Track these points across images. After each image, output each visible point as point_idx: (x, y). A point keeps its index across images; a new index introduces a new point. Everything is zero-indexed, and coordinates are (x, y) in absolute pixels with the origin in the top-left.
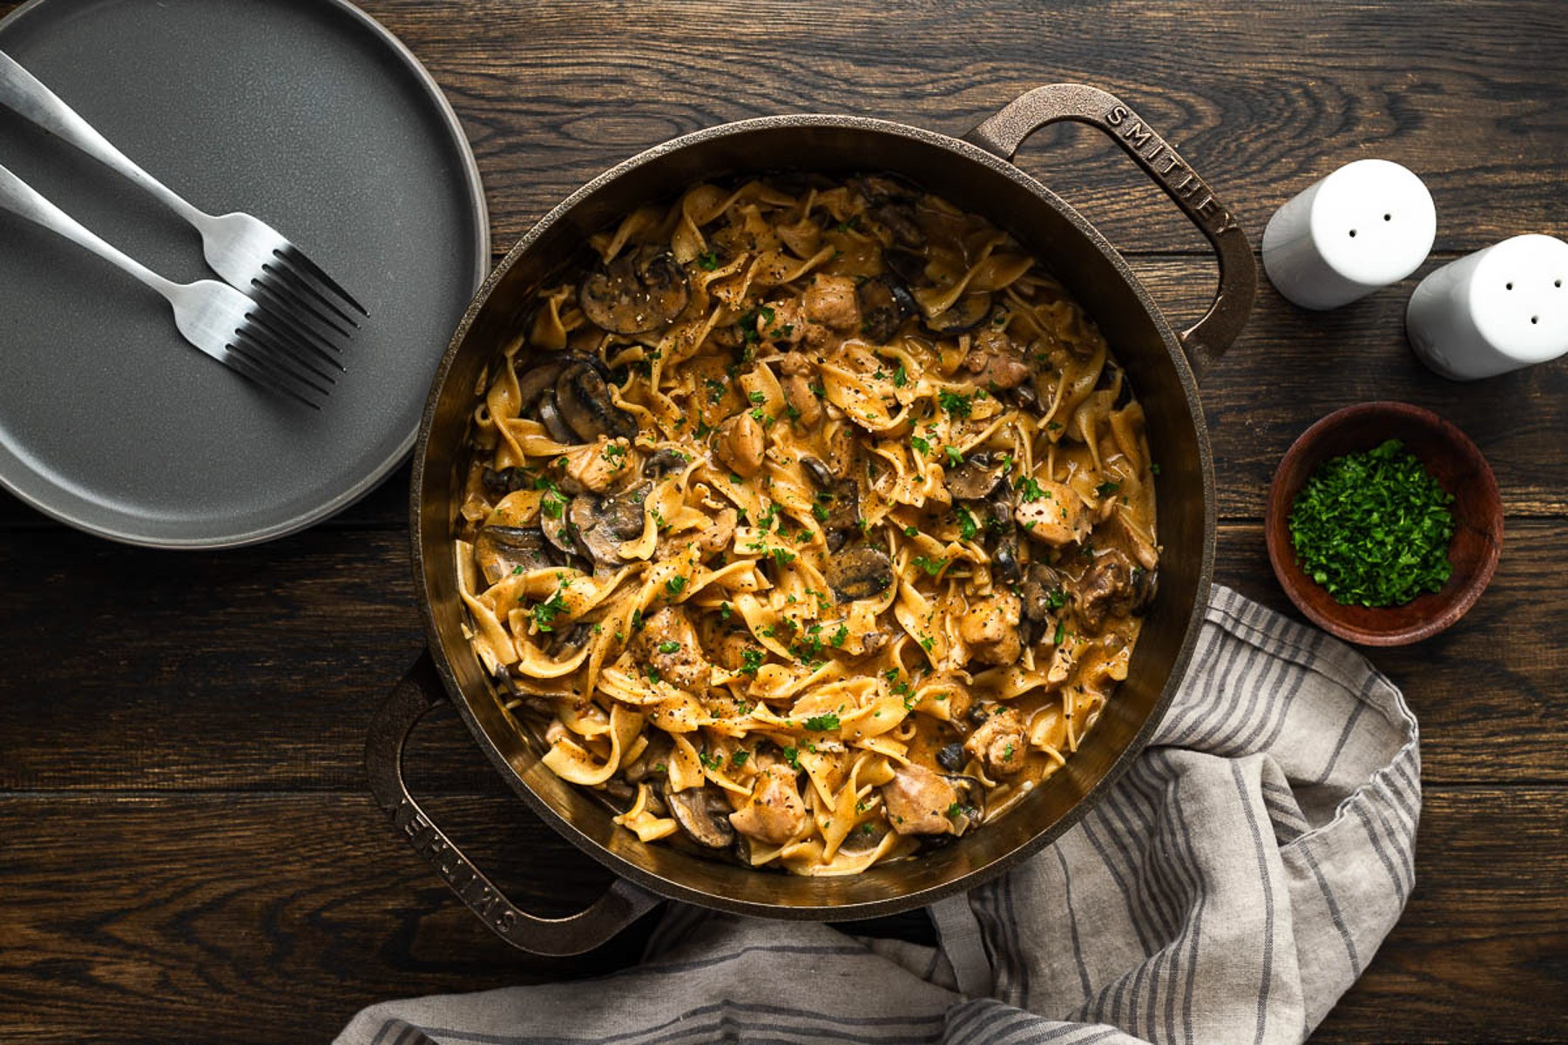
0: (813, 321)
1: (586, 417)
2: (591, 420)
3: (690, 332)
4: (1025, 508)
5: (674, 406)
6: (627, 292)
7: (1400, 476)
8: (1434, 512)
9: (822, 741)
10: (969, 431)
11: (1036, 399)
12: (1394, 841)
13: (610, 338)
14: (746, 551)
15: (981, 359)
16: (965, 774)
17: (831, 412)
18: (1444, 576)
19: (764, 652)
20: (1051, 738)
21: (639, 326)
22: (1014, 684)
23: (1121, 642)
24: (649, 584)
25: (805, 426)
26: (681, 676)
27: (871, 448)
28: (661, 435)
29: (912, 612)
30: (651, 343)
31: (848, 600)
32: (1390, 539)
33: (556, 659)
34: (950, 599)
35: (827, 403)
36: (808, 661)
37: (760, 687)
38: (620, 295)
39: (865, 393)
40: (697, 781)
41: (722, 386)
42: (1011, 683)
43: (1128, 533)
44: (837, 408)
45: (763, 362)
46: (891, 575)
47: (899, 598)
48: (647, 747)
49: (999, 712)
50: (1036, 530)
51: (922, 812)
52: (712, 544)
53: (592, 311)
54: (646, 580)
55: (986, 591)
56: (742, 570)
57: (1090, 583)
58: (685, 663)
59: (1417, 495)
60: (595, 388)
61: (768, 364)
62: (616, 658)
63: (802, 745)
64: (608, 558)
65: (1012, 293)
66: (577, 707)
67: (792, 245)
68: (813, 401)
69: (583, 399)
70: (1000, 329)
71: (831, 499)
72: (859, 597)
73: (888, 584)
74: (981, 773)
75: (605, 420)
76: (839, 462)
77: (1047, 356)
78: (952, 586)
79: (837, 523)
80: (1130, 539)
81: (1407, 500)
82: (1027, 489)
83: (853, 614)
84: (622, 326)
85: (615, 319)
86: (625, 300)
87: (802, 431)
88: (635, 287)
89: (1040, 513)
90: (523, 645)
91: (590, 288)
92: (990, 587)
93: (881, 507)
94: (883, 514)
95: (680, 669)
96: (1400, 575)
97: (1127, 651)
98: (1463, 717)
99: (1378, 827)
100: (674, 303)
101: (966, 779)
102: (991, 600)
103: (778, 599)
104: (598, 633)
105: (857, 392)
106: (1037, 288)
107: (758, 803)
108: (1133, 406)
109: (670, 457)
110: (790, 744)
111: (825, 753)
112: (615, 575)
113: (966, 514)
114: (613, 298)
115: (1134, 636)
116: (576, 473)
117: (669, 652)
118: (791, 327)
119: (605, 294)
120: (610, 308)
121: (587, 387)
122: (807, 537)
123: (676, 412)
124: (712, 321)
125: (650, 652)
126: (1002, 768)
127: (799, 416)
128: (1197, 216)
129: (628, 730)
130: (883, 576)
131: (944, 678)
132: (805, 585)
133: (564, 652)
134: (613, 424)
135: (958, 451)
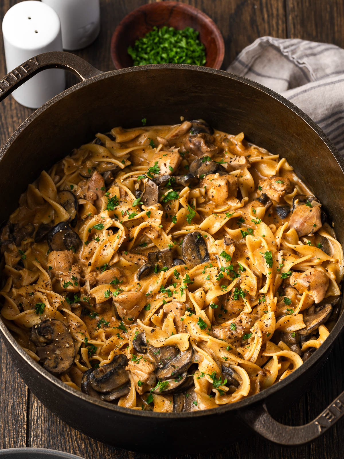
0: (70, 269)
1: (115, 377)
2: (118, 375)
3: (74, 325)
4: (162, 172)
5: (111, 339)
6: (54, 351)
7: (145, 46)
8: (162, 33)
9: (278, 261)
10: (125, 199)
11: (110, 171)
12: (315, 47)
13: (77, 361)
14: (185, 296)
15: (91, 194)
16: (291, 203)
17: (115, 260)
18: (191, 30)
19: (234, 289)
20: (272, 167)
21: (71, 346)
22: (247, 180)
23: (226, 140)
24: (201, 336)
25: (121, 277)
26: (247, 323)
27: (134, 241)
28: (126, 346)
29: (214, 223)
30: (79, 345)
31: (208, 255)
32: (175, 50)
33: (241, 382)
34: (207, 210)
35: (111, 263)
36: (238, 275)
37: (252, 290)
38: (56, 354)
39: (106, 242)
40: (300, 317)
41: (101, 320)
42: (247, 181)
43: (174, 136)
44: (113, 257)
45: (90, 292)
46: (196, 233)
47: (207, 230)
48: (284, 341)
49: (260, 189)
50: (173, 166)
51: (310, 216)
52: (181, 309)
53: (63, 368)
54: (200, 338)
55: (203, 190)
56: (194, 298)
57: (199, 148)
58: (241, 321)
59: (154, 39)
60: (102, 371)
61: (90, 289)
62: (239, 354)
63: (280, 271)
64: (189, 355)
65: (58, 184)
66: (265, 375)
67: (32, 280)
68: (110, 271)
69: (107, 379)
70: (76, 187)
71: (158, 266)
72: (206, 250)
73: (200, 235)
74: (291, 195)
75: (118, 368)
76: (140, 259)
77: (89, 169)
78: (200, 209)
79: (170, 261)
80: (177, 135)
81: (156, 43)
82: (153, 172)
83: (215, 252)
84: (71, 355)
85: (67, 357)
86: (58, 352)
87: (124, 279)
88: (51, 346)
89: (165, 165)
90: (234, 398)
91: (51, 368)
92: (201, 189)
93: (162, 237)
94: (165, 235)
95: (244, 322)
96: (191, 46)
97: (230, 137)
98: (256, 31)
99: (309, 52)
100: (59, 328)
101: (293, 202)
102: (207, 188)
103: (208, 285)
104: (227, 359)
105: (106, 246)
106: (56, 174)
107: (309, 289)
108: (113, 132)
109: (136, 340)
110: (279, 277)
111: (284, 260)
112: (197, 352)
113: (166, 198)
114: (57, 357)
115: (223, 134)
116: (146, 376)
117: (236, 328)
118: (73, 277)
119: (55, 361)
120: (62, 359)
121: (101, 375)
122: (177, 274)
123: (114, 338)
124: (70, 312)
125: (236, 337)
126: (287, 185)
127: (117, 279)
128: (30, 73)
129: (275, 349)
130: (196, 236)
131: (245, 212)
132: (201, 274)
133: (237, 379)
134: (120, 365)
135: (135, 201)
